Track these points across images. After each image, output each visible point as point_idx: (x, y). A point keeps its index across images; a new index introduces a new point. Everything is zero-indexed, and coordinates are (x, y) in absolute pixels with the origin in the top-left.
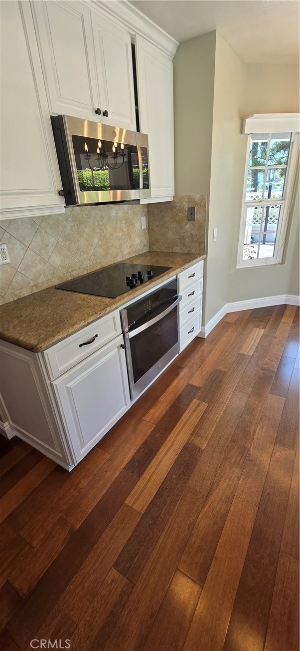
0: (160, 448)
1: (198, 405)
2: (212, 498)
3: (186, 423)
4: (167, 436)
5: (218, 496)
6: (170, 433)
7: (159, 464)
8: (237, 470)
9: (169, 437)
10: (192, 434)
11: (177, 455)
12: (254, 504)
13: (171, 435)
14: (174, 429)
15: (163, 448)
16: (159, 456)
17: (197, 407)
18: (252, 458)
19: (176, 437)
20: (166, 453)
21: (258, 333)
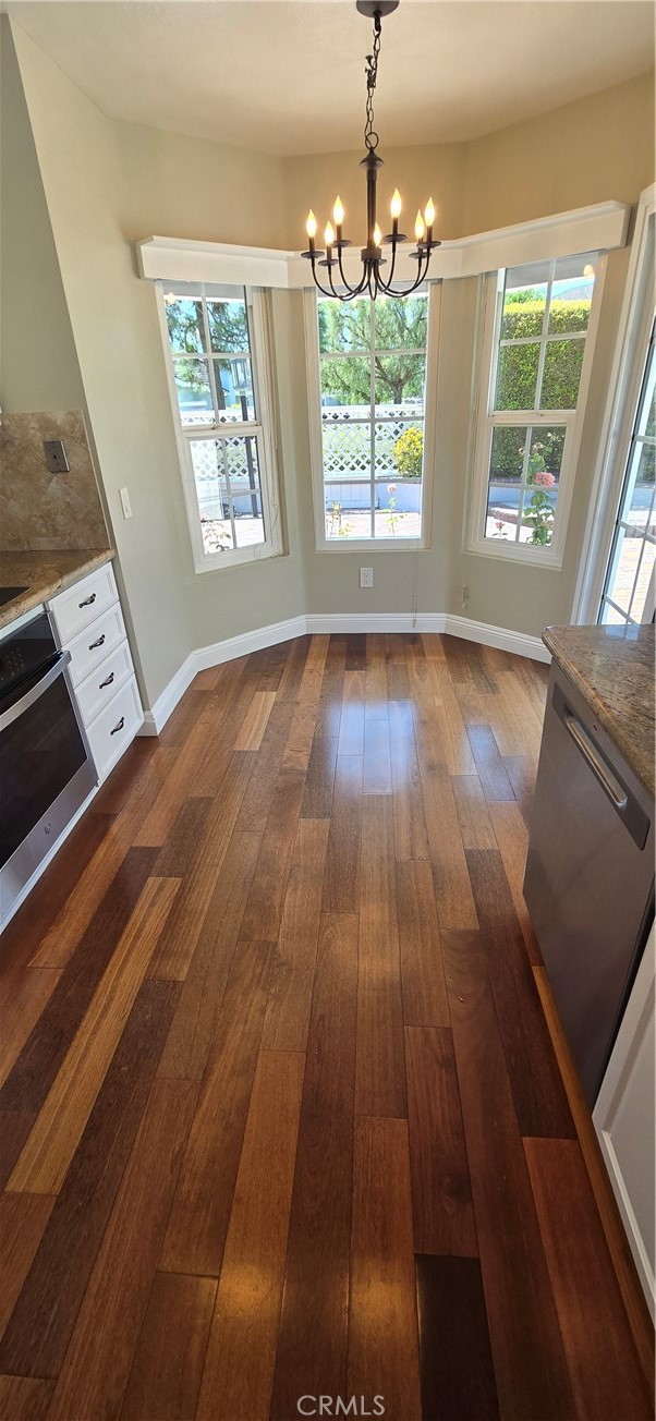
0: (80, 1018)
1: (161, 889)
2: (214, 1078)
3: (137, 938)
4: (97, 984)
5: (226, 1067)
6: (101, 974)
7: (84, 1056)
8: (257, 997)
9: (102, 983)
10: (153, 958)
11: (125, 1020)
12: (298, 1049)
13: (104, 979)
14: (111, 962)
15: (88, 1014)
16: (81, 1040)
17: (157, 894)
18: (283, 959)
19: (117, 978)
20: (98, 1024)
21: (265, 701)
